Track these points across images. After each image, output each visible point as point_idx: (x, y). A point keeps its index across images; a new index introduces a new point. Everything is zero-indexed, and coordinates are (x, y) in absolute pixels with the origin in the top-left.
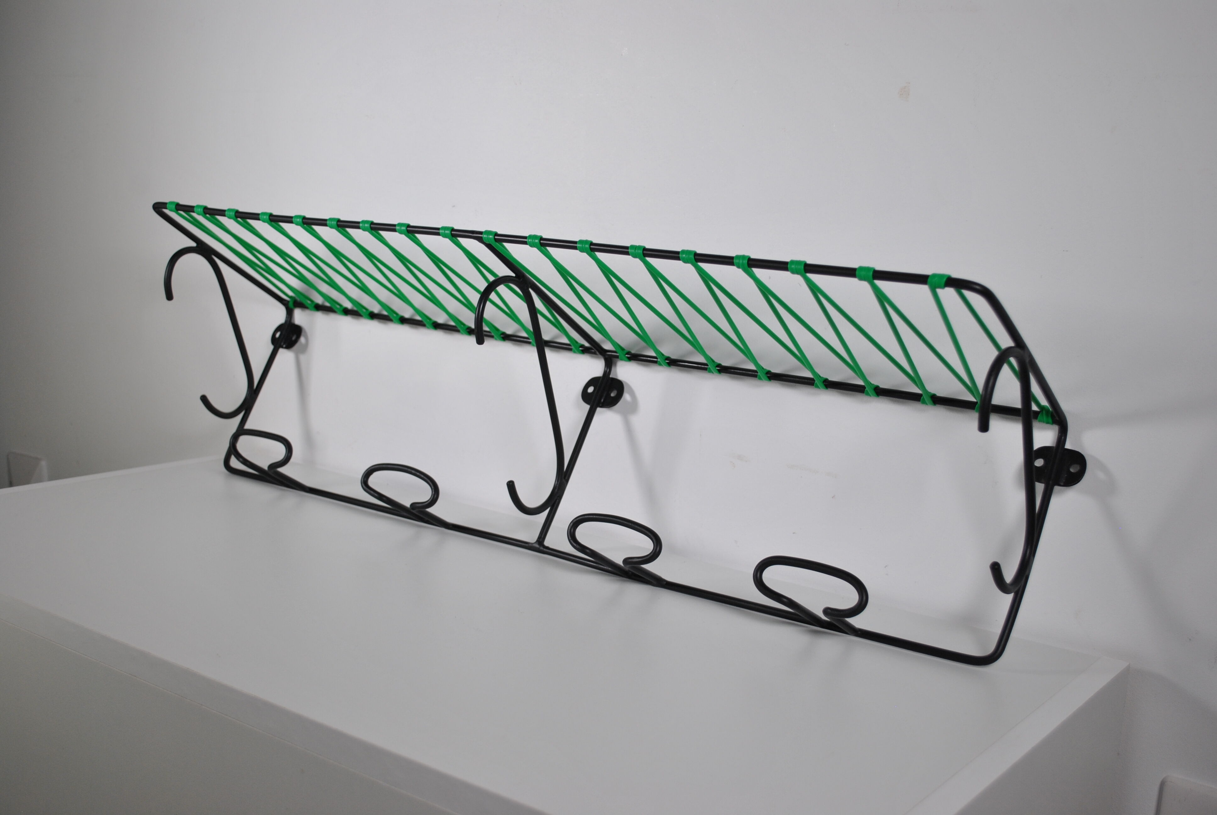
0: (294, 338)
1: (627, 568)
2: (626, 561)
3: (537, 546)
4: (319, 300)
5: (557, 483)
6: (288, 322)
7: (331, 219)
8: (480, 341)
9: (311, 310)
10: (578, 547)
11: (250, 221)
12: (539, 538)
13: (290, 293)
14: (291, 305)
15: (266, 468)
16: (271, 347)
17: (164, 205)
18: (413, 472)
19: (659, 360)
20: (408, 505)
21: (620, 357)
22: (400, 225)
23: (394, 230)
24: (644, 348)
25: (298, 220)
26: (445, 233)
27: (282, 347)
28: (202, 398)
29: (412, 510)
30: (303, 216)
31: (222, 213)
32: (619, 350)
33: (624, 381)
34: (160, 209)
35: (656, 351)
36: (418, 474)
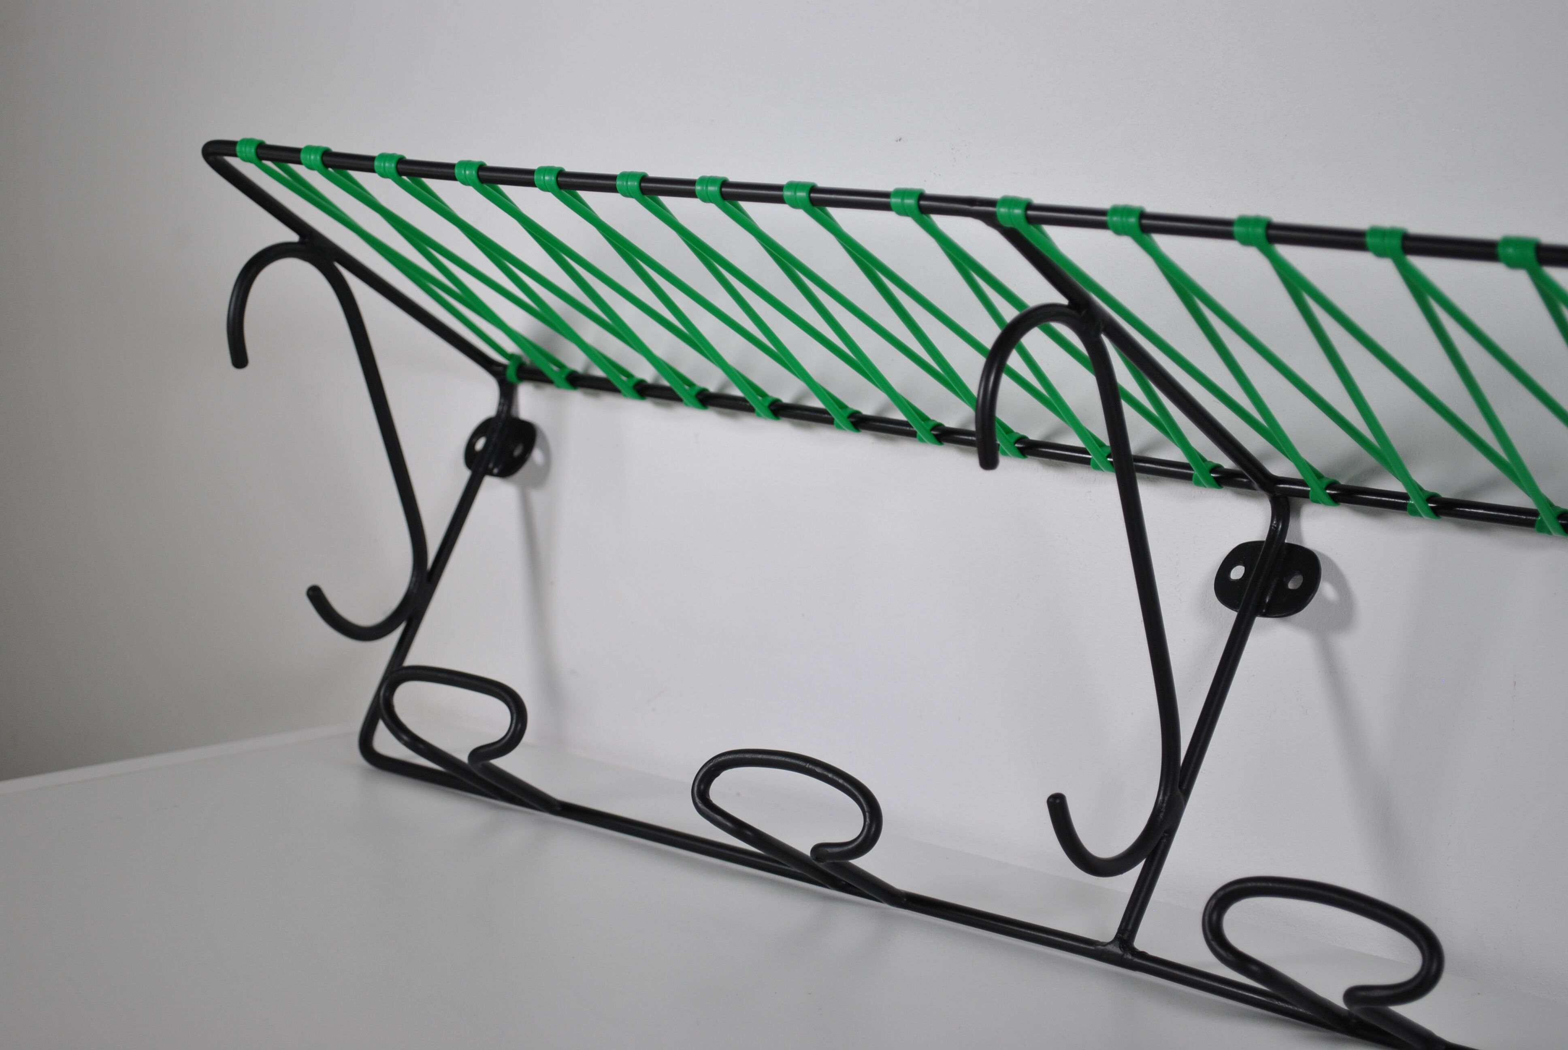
0: (517, 452)
1: (1356, 1010)
2: (1351, 995)
3: (1116, 950)
4: (577, 361)
5: (1163, 800)
6: (503, 416)
7: (626, 176)
8: (989, 462)
9: (558, 387)
10: (1230, 957)
11: (431, 183)
12: (1122, 930)
13: (511, 347)
14: (511, 374)
15: (464, 757)
16: (466, 474)
17: (227, 147)
18: (818, 770)
19: (1411, 502)
20: (806, 849)
21: (1311, 494)
22: (794, 186)
23: (780, 200)
24: (1373, 473)
25: (547, 178)
26: (903, 205)
27: (491, 474)
28: (311, 593)
29: (816, 863)
30: (559, 168)
31: (366, 163)
32: (1311, 480)
33: (1320, 553)
34: (219, 157)
35: (1405, 478)
36: (830, 775)
